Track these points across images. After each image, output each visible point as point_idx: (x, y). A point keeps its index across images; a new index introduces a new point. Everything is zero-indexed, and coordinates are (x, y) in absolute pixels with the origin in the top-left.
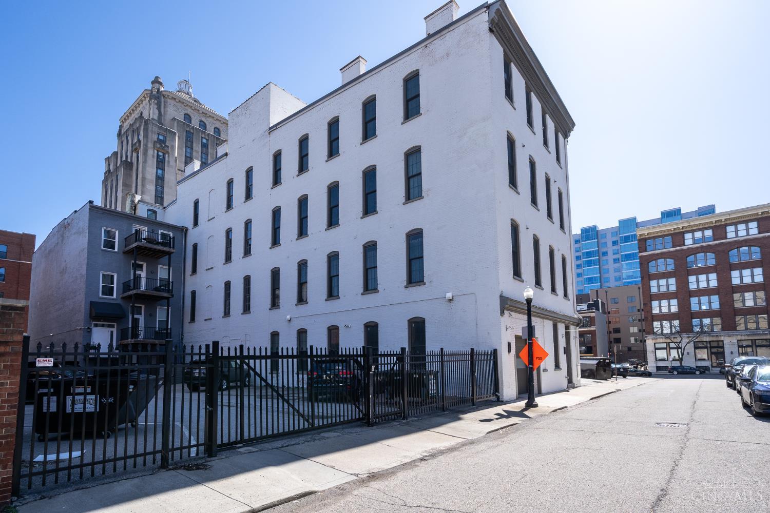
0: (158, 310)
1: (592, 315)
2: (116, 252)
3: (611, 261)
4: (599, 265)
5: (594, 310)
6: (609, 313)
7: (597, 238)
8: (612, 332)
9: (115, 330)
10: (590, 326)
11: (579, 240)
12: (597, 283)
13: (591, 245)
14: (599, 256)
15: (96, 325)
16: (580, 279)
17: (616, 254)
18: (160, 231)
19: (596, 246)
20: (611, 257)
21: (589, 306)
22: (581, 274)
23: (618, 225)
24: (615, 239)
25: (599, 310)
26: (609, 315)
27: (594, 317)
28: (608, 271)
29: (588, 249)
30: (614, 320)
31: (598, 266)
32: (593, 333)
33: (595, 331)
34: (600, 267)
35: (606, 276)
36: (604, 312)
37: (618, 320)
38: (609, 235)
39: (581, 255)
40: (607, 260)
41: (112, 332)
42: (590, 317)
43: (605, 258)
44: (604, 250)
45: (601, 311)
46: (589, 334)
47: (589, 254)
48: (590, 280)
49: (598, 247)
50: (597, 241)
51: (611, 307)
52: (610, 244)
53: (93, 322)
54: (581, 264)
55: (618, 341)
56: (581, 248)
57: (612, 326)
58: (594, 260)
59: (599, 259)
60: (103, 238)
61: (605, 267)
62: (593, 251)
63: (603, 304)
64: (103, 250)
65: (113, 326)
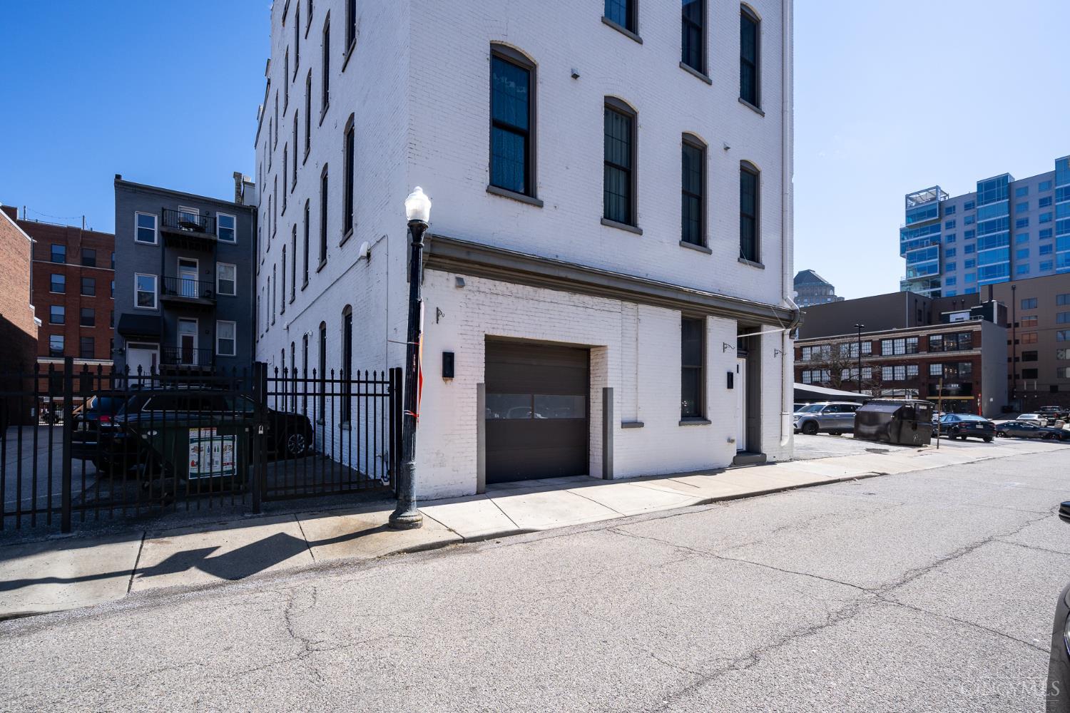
0: (217, 324)
1: (977, 328)
2: (155, 246)
3: (1034, 235)
4: (1010, 243)
5: (980, 320)
6: (1017, 325)
7: (1009, 197)
8: (1021, 359)
9: (158, 353)
10: (970, 348)
11: (974, 204)
12: (1004, 275)
13: (997, 210)
14: (1010, 228)
15: (131, 346)
16: (971, 270)
17: (1046, 221)
18: (218, 214)
19: (1007, 210)
20: (1034, 228)
21: (974, 314)
22: (974, 261)
23: (1053, 169)
24: (1045, 195)
25: (992, 320)
26: (1017, 329)
27: (979, 332)
28: (1026, 253)
29: (989, 217)
30: (1026, 337)
31: (1008, 246)
32: (976, 360)
33: (979, 356)
34: (1010, 248)
35: (1019, 262)
36: (1003, 322)
37: (1033, 337)
38: (1033, 190)
39: (976, 228)
40: (1027, 234)
41: (154, 356)
42: (971, 331)
43: (1022, 231)
44: (1021, 216)
45: (995, 321)
46: (967, 362)
47: (990, 227)
48: (990, 272)
49: (1010, 212)
50: (1009, 202)
51: (1021, 315)
52: (1034, 204)
53: (128, 342)
54: (974, 245)
55: (1031, 374)
56: (976, 218)
57: (1021, 348)
58: (999, 236)
59: (1010, 233)
60: (136, 227)
61: (1021, 247)
62: (999, 220)
63: (1002, 310)
64: (136, 243)
65: (155, 348)
